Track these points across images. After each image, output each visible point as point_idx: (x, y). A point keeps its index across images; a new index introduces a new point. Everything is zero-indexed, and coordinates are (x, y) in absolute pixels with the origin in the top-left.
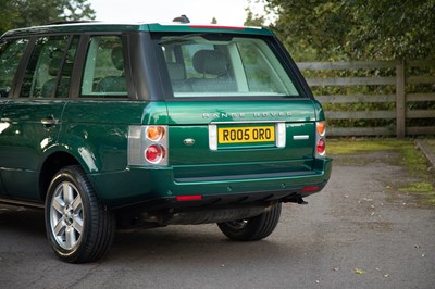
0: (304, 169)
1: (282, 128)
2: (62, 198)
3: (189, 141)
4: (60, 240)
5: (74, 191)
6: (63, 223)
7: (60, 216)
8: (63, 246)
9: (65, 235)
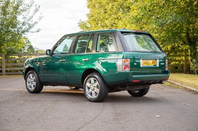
1: (158, 61)
2: (90, 83)
3: (135, 64)
4: (89, 95)
5: (95, 80)
6: (90, 90)
7: (89, 88)
8: (91, 97)
9: (91, 94)
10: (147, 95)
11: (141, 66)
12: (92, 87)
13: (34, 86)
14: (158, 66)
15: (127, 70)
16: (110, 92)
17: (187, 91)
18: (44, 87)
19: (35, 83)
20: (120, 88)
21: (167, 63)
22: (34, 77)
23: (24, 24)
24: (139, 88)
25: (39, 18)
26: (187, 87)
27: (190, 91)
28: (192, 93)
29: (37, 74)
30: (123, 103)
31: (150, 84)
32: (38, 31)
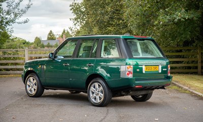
0: (164, 79)
1: (160, 67)
2: (94, 87)
3: (138, 70)
4: (93, 100)
5: (99, 85)
6: (95, 95)
7: (93, 93)
8: (95, 102)
9: (95, 99)
10: (150, 100)
11: (144, 72)
12: (97, 92)
13: (35, 90)
14: (160, 71)
15: (131, 76)
16: (113, 96)
17: (192, 96)
18: (46, 91)
19: (36, 87)
20: (124, 93)
21: (169, 69)
22: (35, 81)
23: (8, 13)
24: (141, 93)
25: (27, 6)
26: (194, 91)
27: (196, 96)
28: (196, 98)
29: (39, 78)
30: (126, 108)
31: (153, 89)
32: (26, 22)
